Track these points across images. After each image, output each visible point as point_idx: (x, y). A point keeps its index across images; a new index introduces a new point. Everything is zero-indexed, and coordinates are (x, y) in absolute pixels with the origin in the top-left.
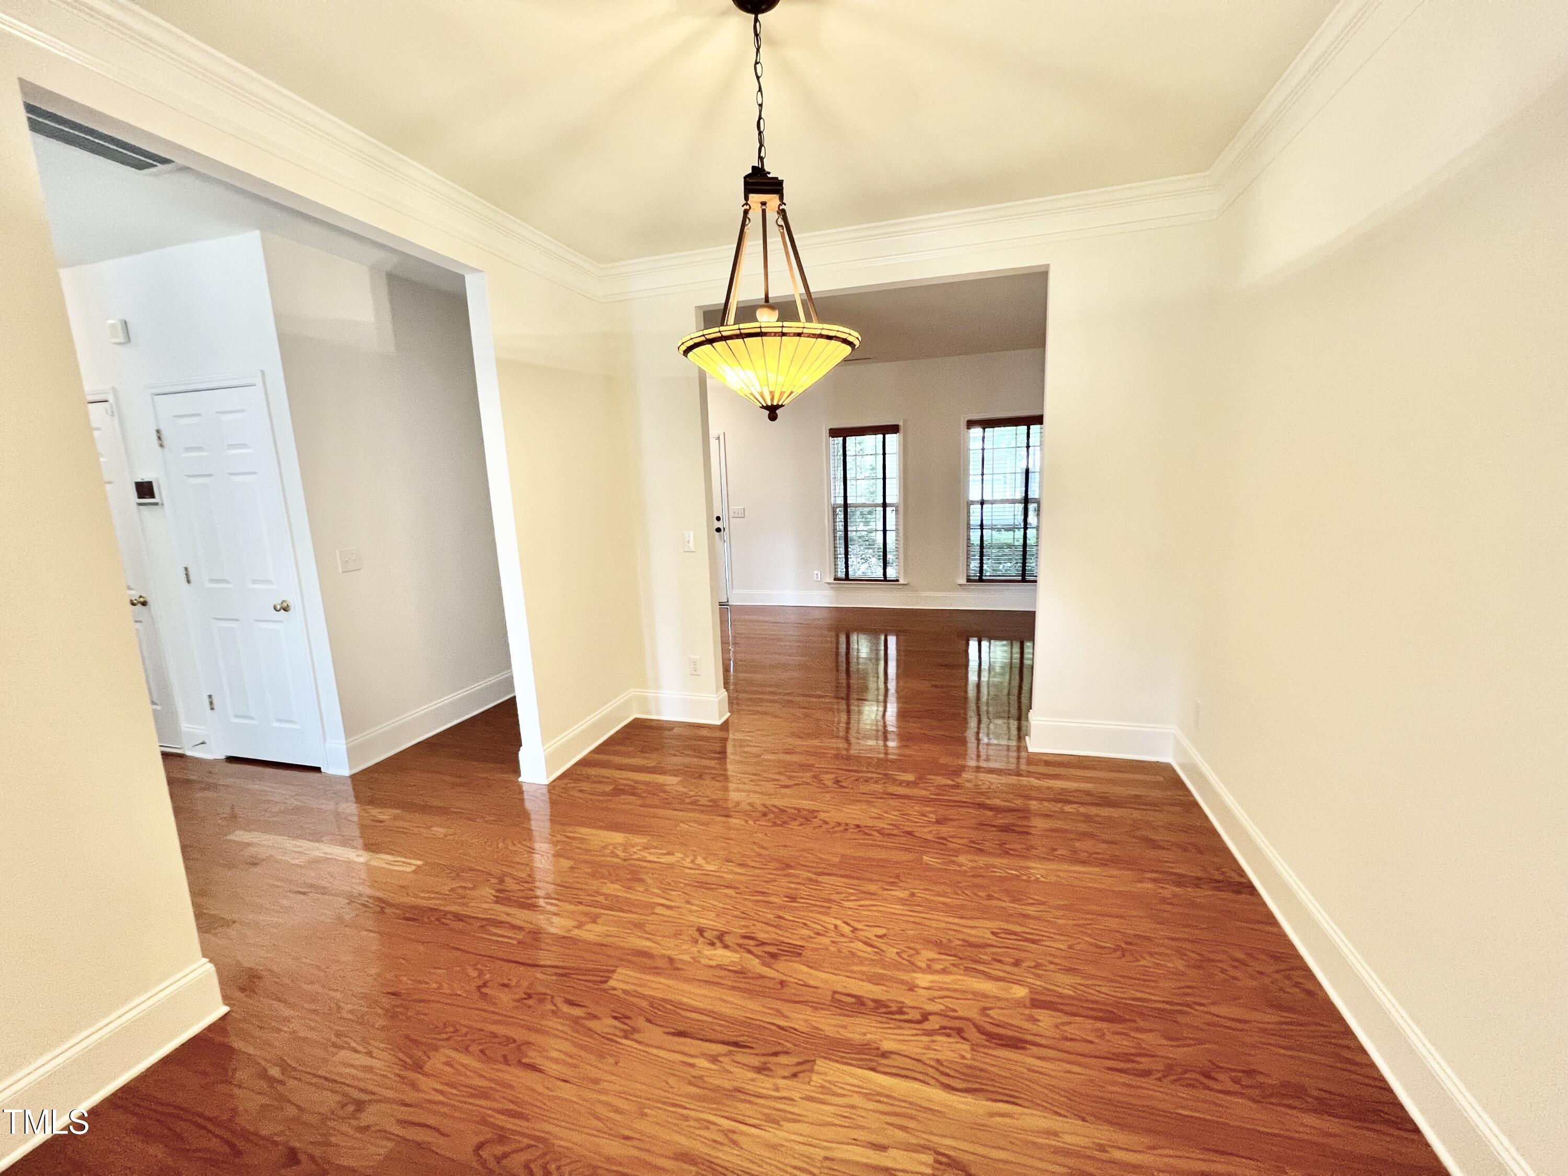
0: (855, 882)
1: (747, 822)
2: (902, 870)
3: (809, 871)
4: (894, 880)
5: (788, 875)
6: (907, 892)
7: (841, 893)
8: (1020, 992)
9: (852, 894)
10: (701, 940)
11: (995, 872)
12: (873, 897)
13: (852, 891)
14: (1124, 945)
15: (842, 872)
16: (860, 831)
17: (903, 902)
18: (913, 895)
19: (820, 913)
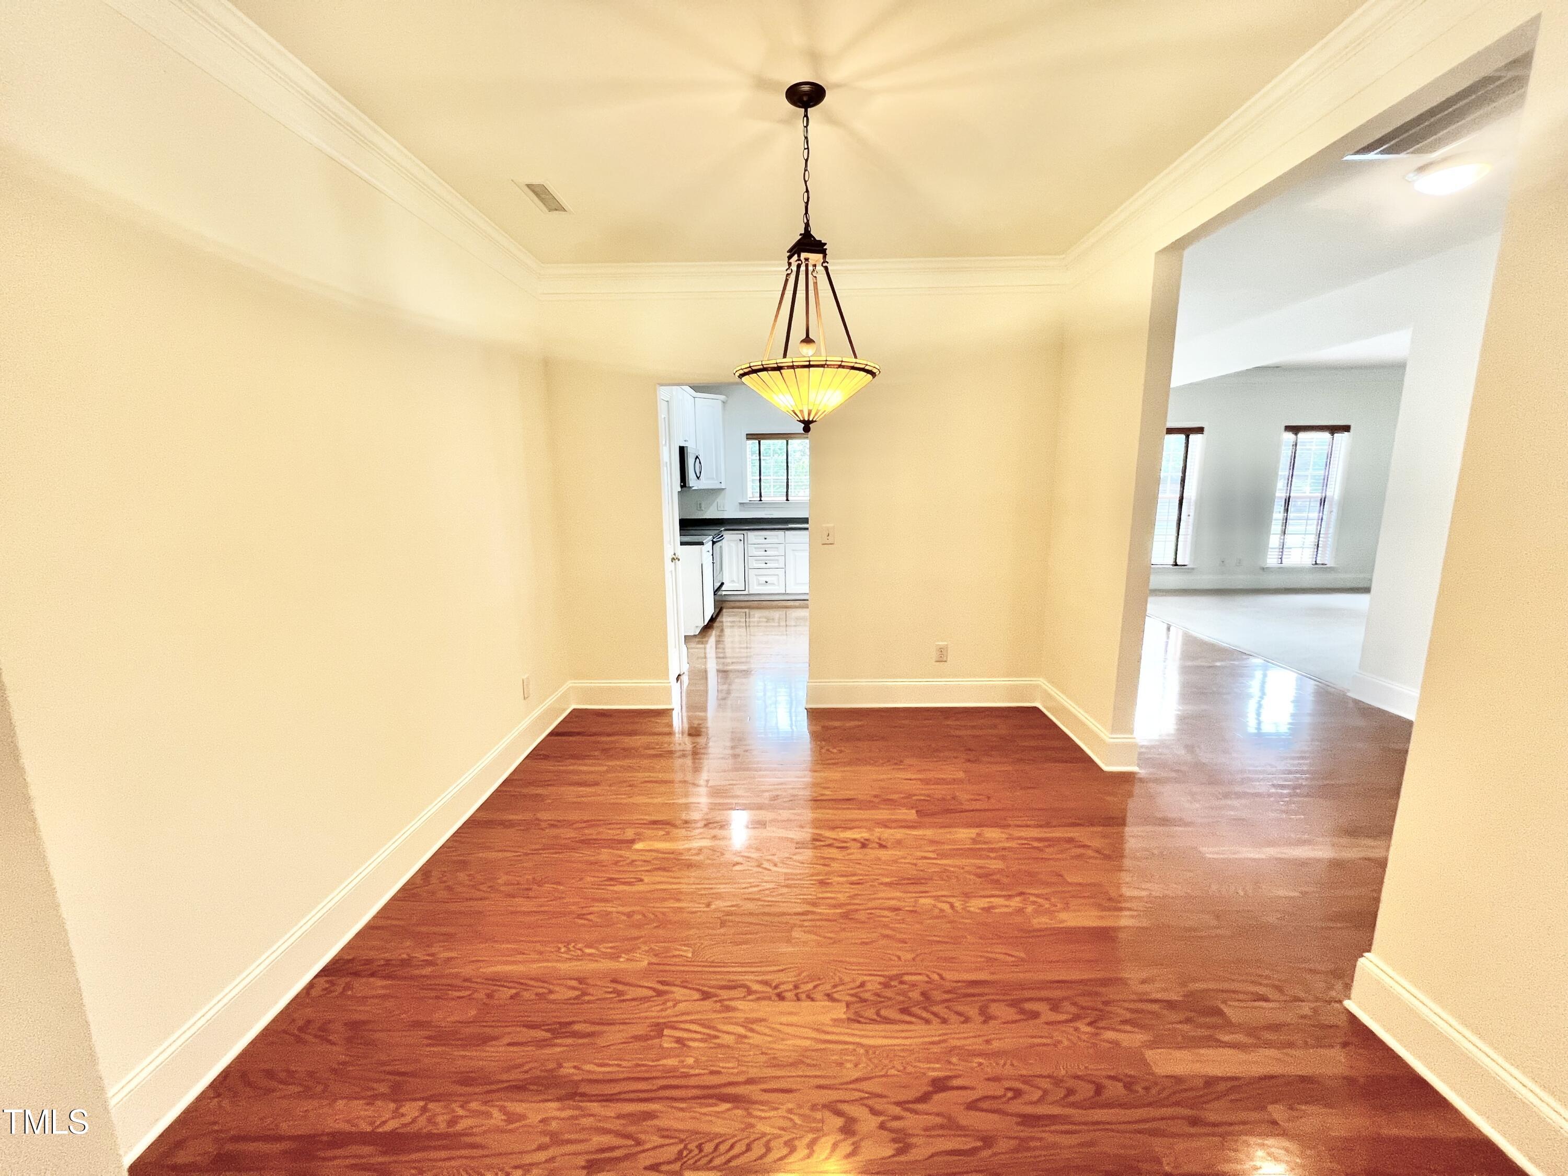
0: (767, 910)
1: (942, 978)
2: (718, 932)
3: (820, 914)
4: (727, 917)
5: (840, 906)
6: (713, 907)
7: (778, 895)
8: (639, 846)
9: (768, 896)
10: (878, 841)
11: (611, 948)
12: (746, 896)
13: (769, 899)
14: (535, 887)
15: (784, 919)
16: (776, 987)
17: (719, 896)
18: (708, 905)
19: (792, 874)
